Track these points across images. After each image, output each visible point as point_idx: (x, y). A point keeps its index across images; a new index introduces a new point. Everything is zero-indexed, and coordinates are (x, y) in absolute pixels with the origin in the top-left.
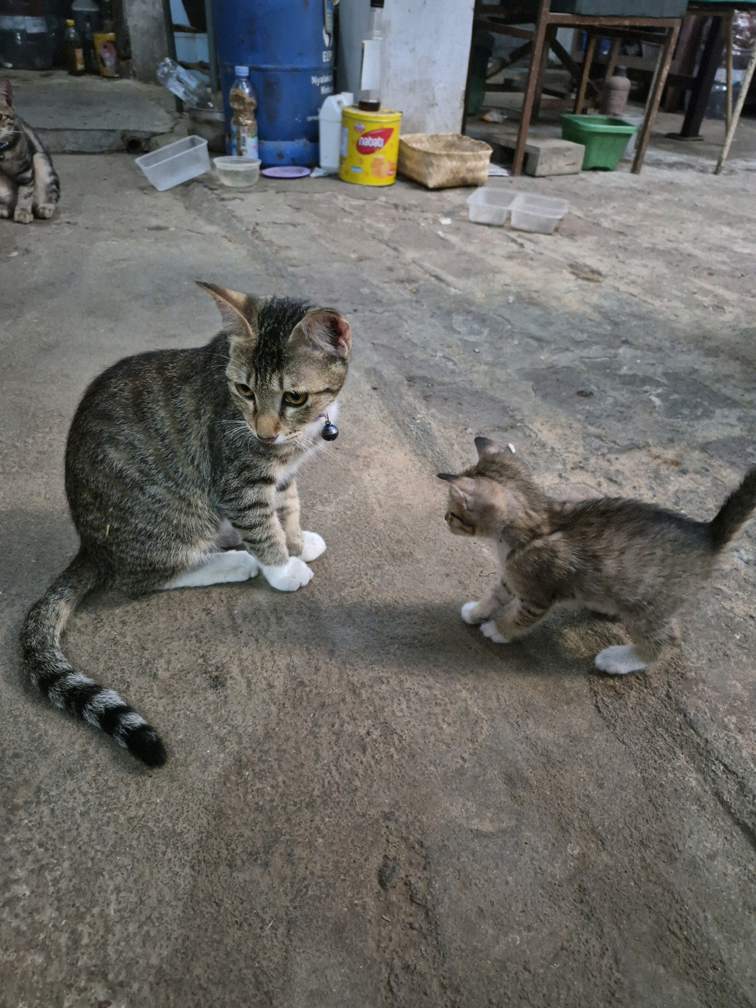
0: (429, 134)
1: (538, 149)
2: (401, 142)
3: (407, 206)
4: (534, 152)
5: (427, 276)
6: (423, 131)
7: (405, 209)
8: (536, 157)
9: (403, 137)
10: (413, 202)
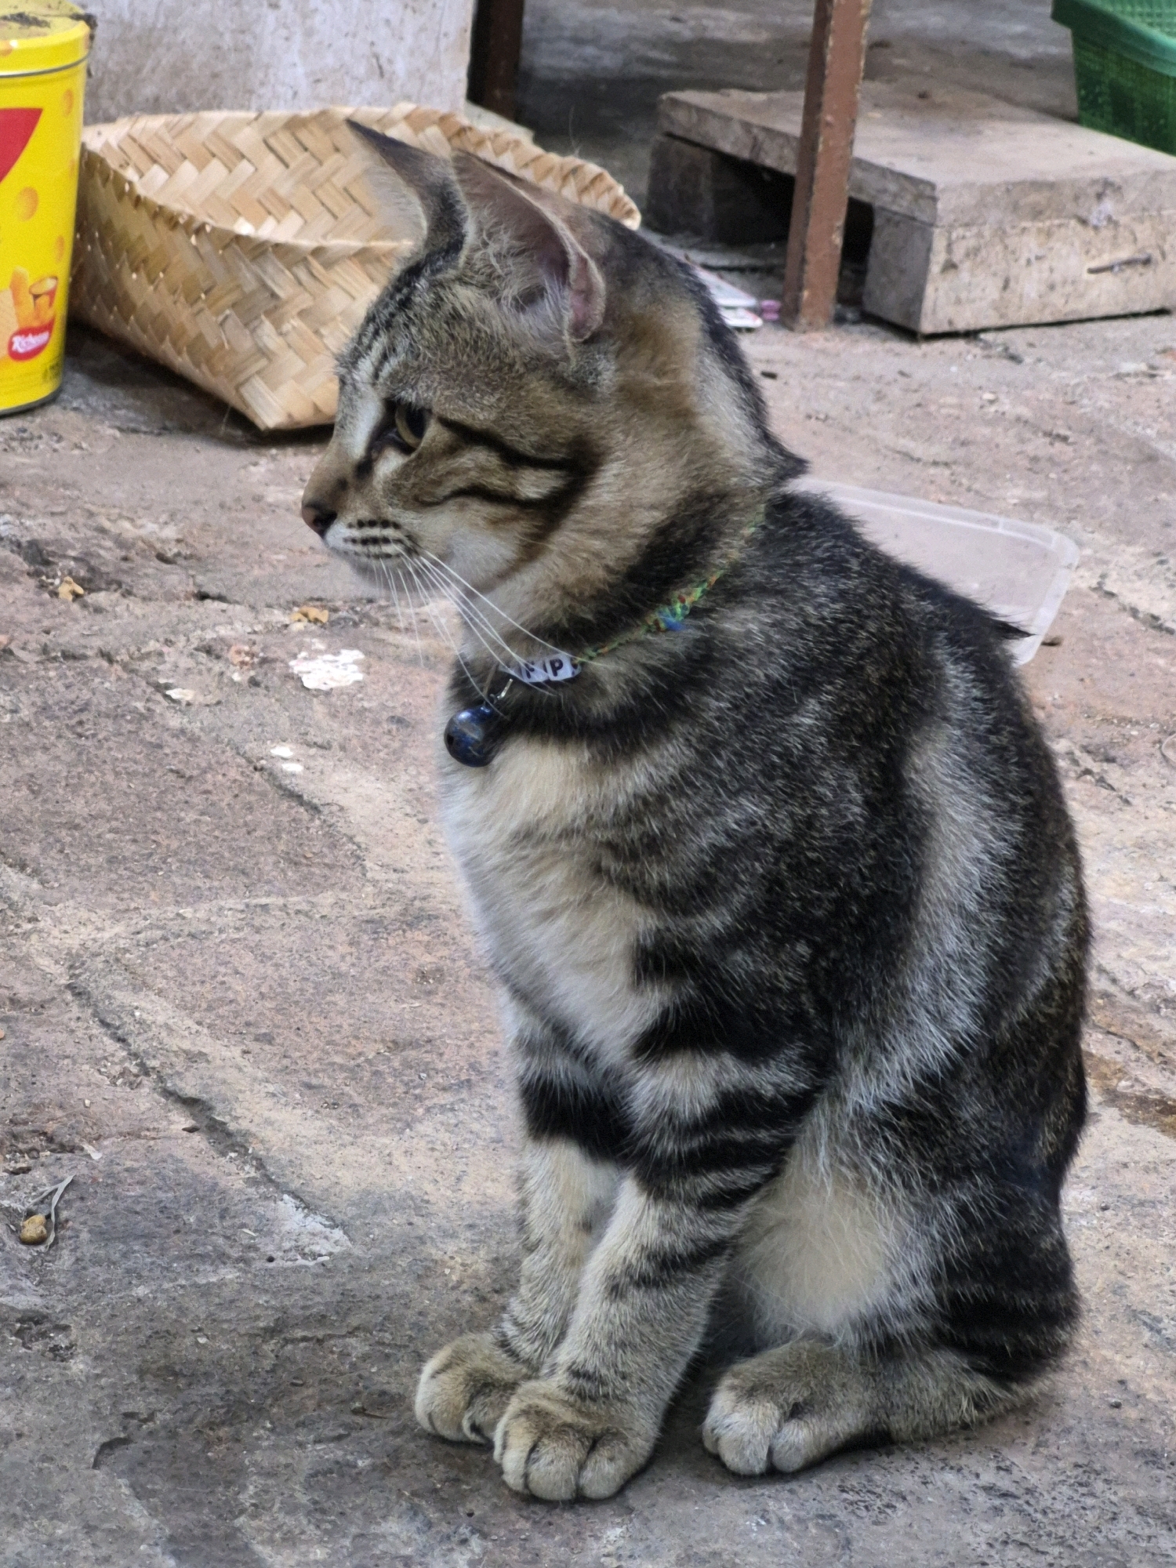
0: (280, 112)
1: (924, 191)
2: (90, 167)
3: (108, 555)
4: (902, 206)
5: (144, 1100)
6: (244, 96)
7: (91, 580)
8: (918, 229)
9: (104, 139)
10: (151, 529)
